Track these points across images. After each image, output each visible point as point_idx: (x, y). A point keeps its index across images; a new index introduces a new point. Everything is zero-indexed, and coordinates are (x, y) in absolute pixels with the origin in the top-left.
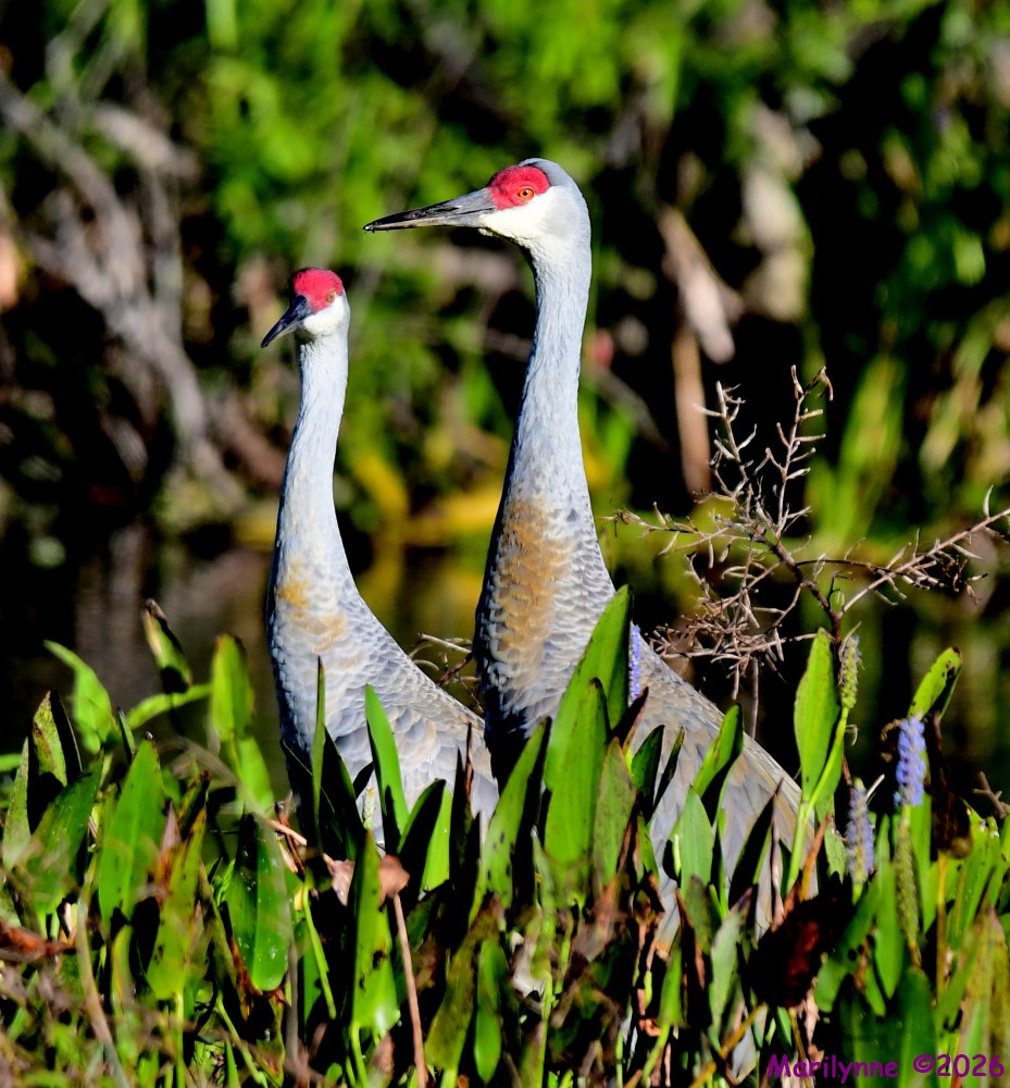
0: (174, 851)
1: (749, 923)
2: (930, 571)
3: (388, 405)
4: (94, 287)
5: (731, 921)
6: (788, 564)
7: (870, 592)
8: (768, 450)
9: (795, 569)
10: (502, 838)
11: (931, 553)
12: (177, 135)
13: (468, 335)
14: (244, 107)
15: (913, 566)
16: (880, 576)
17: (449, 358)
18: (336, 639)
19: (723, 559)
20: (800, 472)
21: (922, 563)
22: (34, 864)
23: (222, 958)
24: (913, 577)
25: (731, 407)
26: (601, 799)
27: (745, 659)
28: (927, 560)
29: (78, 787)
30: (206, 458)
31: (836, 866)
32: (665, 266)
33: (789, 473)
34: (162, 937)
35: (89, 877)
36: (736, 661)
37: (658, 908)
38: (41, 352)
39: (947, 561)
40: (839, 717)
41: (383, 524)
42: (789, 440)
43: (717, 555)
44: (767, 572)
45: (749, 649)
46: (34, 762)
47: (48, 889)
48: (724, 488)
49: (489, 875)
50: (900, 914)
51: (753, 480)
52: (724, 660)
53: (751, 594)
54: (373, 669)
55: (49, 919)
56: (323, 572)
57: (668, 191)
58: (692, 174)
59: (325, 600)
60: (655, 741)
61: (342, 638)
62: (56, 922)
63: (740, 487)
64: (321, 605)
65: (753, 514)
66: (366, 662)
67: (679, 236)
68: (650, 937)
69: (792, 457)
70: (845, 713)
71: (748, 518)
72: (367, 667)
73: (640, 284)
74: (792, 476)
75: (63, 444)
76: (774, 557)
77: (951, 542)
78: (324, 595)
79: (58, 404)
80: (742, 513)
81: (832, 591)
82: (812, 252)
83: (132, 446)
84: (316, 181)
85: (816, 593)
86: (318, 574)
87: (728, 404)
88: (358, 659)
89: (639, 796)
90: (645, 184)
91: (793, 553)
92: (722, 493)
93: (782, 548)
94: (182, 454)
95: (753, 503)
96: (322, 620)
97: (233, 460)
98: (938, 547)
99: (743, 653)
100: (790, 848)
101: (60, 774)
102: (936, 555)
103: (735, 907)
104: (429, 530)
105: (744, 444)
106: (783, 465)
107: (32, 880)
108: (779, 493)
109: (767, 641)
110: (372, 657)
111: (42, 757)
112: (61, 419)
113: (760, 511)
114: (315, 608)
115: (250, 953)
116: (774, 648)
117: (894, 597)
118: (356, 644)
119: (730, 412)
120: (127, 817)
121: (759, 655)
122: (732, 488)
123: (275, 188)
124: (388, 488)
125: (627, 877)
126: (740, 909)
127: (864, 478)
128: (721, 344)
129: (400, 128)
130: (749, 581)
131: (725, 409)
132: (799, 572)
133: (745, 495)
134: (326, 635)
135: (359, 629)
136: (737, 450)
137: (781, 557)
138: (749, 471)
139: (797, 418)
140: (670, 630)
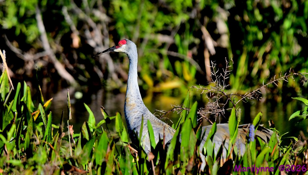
0: (109, 153)
1: (219, 164)
2: (252, 96)
3: (150, 65)
4: (92, 43)
5: (216, 164)
6: (225, 95)
7: (241, 100)
8: (221, 74)
9: (226, 96)
10: (172, 148)
11: (253, 93)
12: (108, 14)
13: (164, 52)
14: (121, 8)
15: (249, 95)
16: (243, 97)
17: (161, 56)
18: (133, 108)
19: (213, 95)
20: (227, 78)
21: (251, 94)
22: (82, 155)
23: (118, 173)
24: (249, 97)
25: (214, 65)
26: (190, 141)
27: (217, 114)
28: (252, 94)
29: (91, 141)
30: (115, 76)
31: (236, 153)
32: (203, 37)
33: (225, 78)
34: (107, 169)
35: (93, 157)
36: (216, 114)
37: (201, 161)
38: (83, 56)
39: (256, 94)
40: (237, 124)
41: (149, 88)
42: (225, 72)
43: (212, 94)
44: (221, 97)
45: (218, 112)
46: (82, 136)
47: (85, 160)
48: (213, 81)
49: (170, 155)
50: (248, 162)
51: (218, 79)
52: (213, 114)
53: (218, 101)
54: (140, 114)
55: (85, 166)
56: (133, 96)
57: (202, 22)
58: (206, 20)
59: (132, 101)
60: (200, 129)
61: (135, 107)
62: (87, 166)
63: (216, 81)
64: (131, 101)
65: (218, 86)
66: (138, 113)
67: (205, 31)
68: (200, 167)
69: (226, 75)
70: (238, 123)
71: (217, 87)
72: (139, 114)
73: (197, 41)
74: (226, 78)
75: (87, 74)
76: (223, 94)
77: (256, 90)
78: (132, 100)
79: (86, 66)
80: (217, 86)
81: (234, 100)
82: (229, 35)
83: (100, 74)
84: (135, 23)
85: (231, 101)
86: (131, 96)
87: (213, 65)
88: (137, 111)
89: (198, 140)
90: (198, 22)
91: (226, 93)
92: (213, 82)
93: (224, 92)
94: (110, 75)
95: (218, 84)
96: (131, 104)
97: (120, 76)
98: (254, 91)
99: (217, 113)
100: (228, 149)
101: (87, 138)
102: (254, 93)
103: (217, 160)
104: (157, 89)
105: (216, 72)
106: (224, 77)
107: (81, 159)
108: (223, 81)
109: (222, 110)
110: (140, 112)
111: (83, 135)
112: (87, 69)
113: (220, 85)
114: (130, 102)
115: (124, 172)
116: (223, 111)
117: (246, 101)
118: (137, 109)
119: (214, 67)
120: (101, 145)
121: (220, 112)
122: (214, 81)
123: (127, 23)
124: (149, 81)
125: (196, 155)
126: (218, 161)
127: (240, 77)
128: (213, 51)
129: (151, 11)
130: (218, 99)
131: (213, 66)
132: (227, 97)
133: (217, 82)
134: (132, 107)
135: (138, 106)
136: (215, 74)
137: (224, 94)
138: (218, 77)
139: (227, 67)
140: (203, 108)
